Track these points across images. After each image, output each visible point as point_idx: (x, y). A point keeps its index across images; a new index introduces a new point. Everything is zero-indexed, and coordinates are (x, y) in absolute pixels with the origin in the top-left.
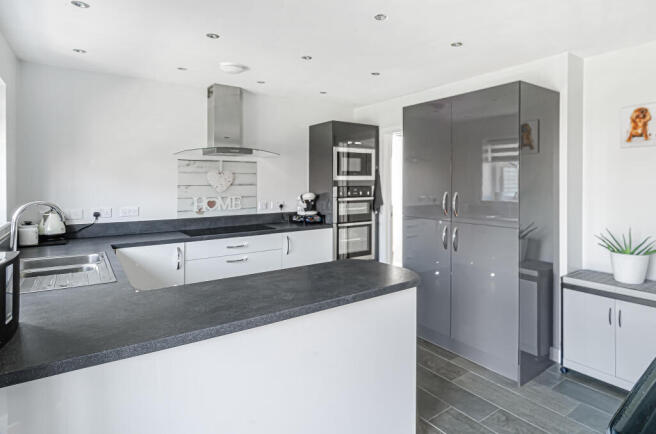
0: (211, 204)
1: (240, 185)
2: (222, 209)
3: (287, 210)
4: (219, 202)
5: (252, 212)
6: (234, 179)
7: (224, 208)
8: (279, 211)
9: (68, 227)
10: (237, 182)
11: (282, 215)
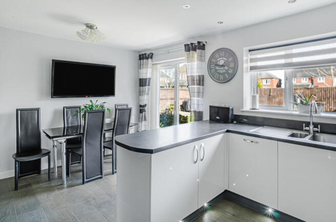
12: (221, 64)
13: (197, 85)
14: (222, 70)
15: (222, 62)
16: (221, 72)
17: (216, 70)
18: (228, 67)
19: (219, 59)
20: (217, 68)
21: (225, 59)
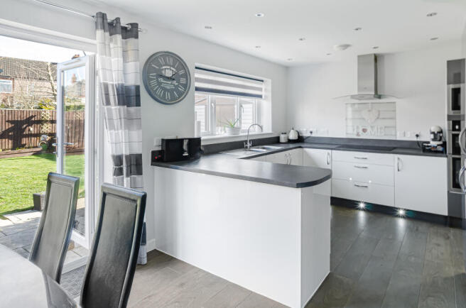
0: (364, 130)
1: (384, 119)
2: (371, 134)
3: (421, 139)
4: (369, 130)
5: (394, 139)
6: (379, 115)
7: (373, 133)
8: (415, 139)
9: (299, 137)
10: (381, 117)
11: (418, 142)
12: (167, 75)
13: (115, 105)
14: (169, 85)
15: (169, 73)
16: (168, 88)
17: (160, 83)
18: (178, 82)
19: (164, 67)
20: (161, 80)
21: (174, 70)
